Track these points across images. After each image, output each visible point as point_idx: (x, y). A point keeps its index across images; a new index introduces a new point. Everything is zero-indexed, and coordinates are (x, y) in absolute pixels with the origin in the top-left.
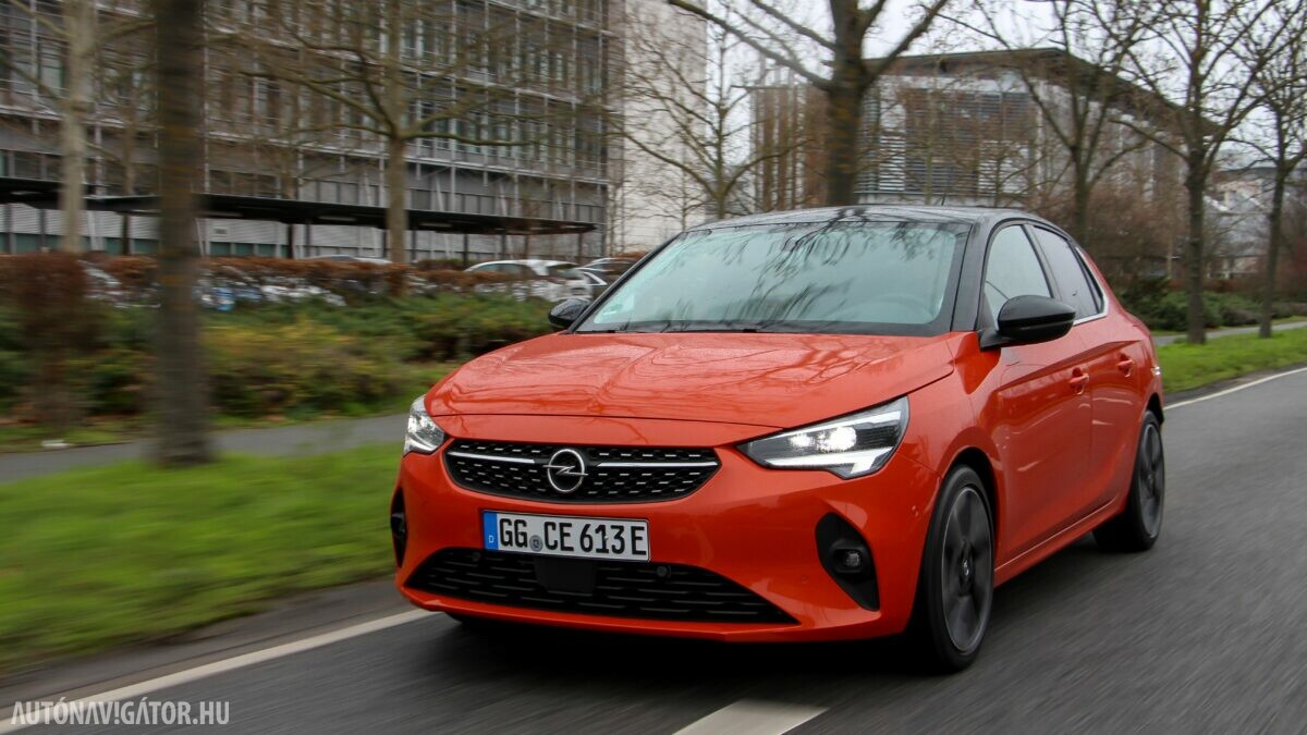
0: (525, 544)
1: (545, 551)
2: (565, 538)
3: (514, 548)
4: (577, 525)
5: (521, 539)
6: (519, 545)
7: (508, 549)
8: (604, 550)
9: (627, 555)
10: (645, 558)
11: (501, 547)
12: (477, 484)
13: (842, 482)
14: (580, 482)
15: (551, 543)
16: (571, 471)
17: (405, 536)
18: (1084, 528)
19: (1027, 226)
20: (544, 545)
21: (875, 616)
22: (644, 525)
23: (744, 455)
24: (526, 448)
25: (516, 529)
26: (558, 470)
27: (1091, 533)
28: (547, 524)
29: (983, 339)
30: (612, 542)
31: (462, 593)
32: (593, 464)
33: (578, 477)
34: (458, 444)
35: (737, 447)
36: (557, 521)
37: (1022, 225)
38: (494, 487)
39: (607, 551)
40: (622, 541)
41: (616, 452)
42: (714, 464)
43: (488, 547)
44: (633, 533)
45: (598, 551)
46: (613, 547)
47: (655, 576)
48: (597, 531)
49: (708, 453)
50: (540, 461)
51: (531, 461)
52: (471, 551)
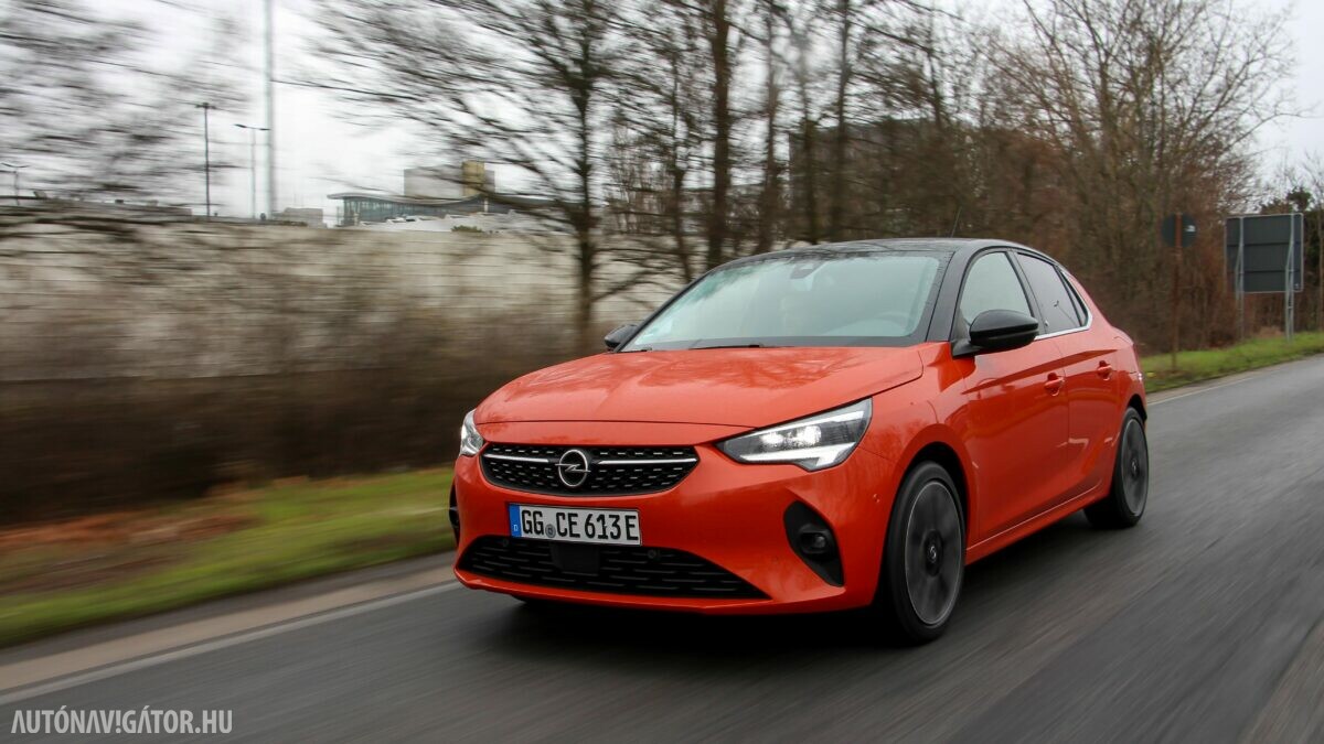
0: (542, 532)
1: (558, 538)
2: (573, 526)
3: (534, 536)
4: (583, 514)
5: (539, 529)
6: (538, 533)
7: (529, 536)
8: (604, 536)
9: (623, 541)
10: (637, 543)
11: (524, 535)
12: (505, 480)
13: (806, 473)
14: (584, 478)
17: (458, 524)
18: (1074, 507)
19: (1009, 253)
21: (838, 591)
22: (635, 514)
24: (542, 449)
25: (535, 519)
26: (567, 467)
27: (1082, 511)
28: (558, 514)
29: (956, 348)
30: (611, 529)
31: (496, 574)
32: (595, 462)
33: (582, 474)
34: (490, 447)
35: (715, 445)
37: (1005, 253)
38: (518, 483)
39: (606, 537)
40: (618, 528)
41: (613, 451)
42: (694, 460)
44: (627, 521)
45: (600, 537)
46: (612, 534)
47: (646, 558)
48: (598, 520)
49: (689, 450)
51: (546, 461)
52: (501, 538)
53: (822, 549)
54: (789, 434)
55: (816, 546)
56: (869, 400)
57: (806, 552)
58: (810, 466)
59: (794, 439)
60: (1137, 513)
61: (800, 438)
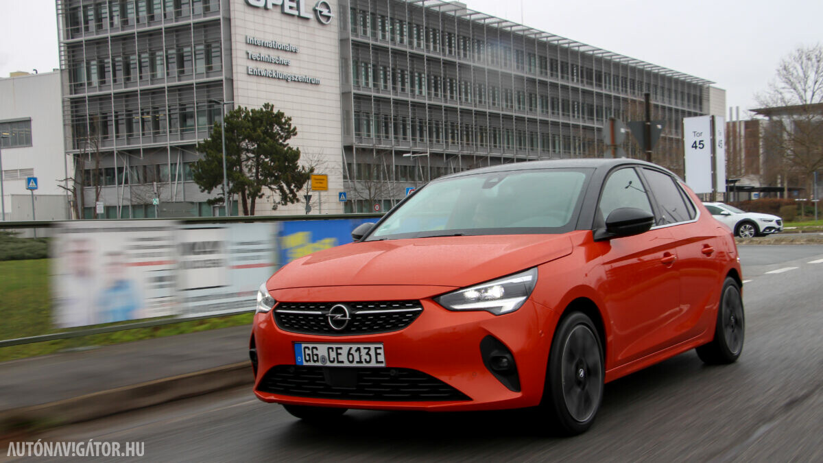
0: (317, 361)
1: (328, 364)
2: (339, 356)
3: (312, 364)
4: (346, 348)
5: (315, 358)
6: (315, 361)
7: (309, 364)
8: (360, 362)
9: (373, 364)
10: (383, 365)
11: (305, 364)
12: (291, 328)
15: (332, 359)
16: (342, 317)
20: (328, 362)
21: (518, 395)
22: (381, 346)
23: (438, 303)
25: (312, 352)
28: (329, 348)
30: (365, 357)
31: (286, 392)
32: (353, 312)
33: (345, 320)
34: (281, 305)
35: (434, 299)
36: (334, 346)
38: (300, 329)
40: (370, 355)
41: (365, 305)
42: (420, 309)
43: (298, 364)
45: (357, 362)
46: (365, 360)
48: (356, 351)
49: (416, 303)
50: (324, 312)
51: (320, 313)
52: (290, 366)
53: (507, 367)
54: (483, 291)
55: (502, 365)
56: (536, 268)
57: (495, 369)
58: (497, 312)
59: (486, 294)
60: (736, 352)
61: (490, 293)
